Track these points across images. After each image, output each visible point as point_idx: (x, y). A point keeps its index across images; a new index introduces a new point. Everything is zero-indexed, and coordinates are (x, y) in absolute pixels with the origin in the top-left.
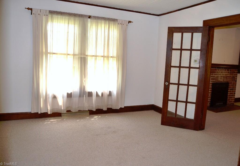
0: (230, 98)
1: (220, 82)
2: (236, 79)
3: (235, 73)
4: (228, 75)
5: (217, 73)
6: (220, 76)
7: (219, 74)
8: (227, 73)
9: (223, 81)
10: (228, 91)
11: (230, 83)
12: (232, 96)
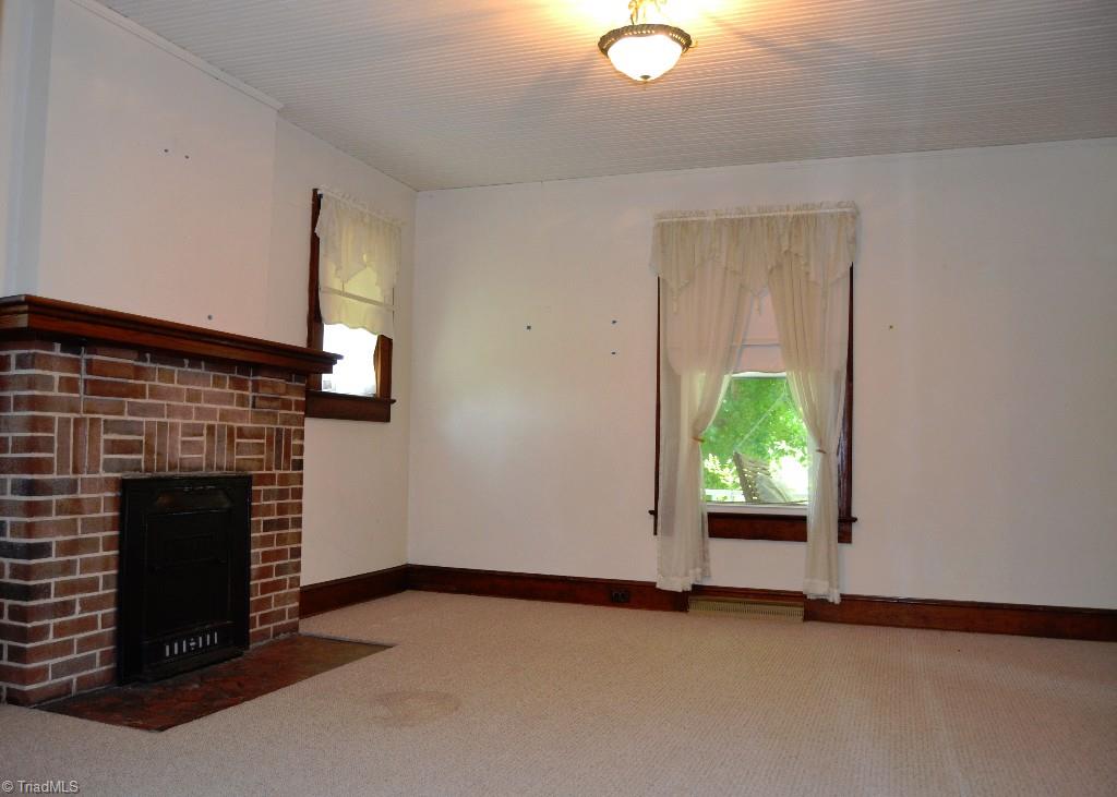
0: (266, 588)
1: (182, 469)
2: (301, 449)
3: (286, 405)
4: (241, 416)
5: (151, 396)
6: (179, 421)
7: (172, 412)
8: (230, 403)
9: (209, 466)
10: (246, 543)
11: (263, 480)
12: (281, 570)
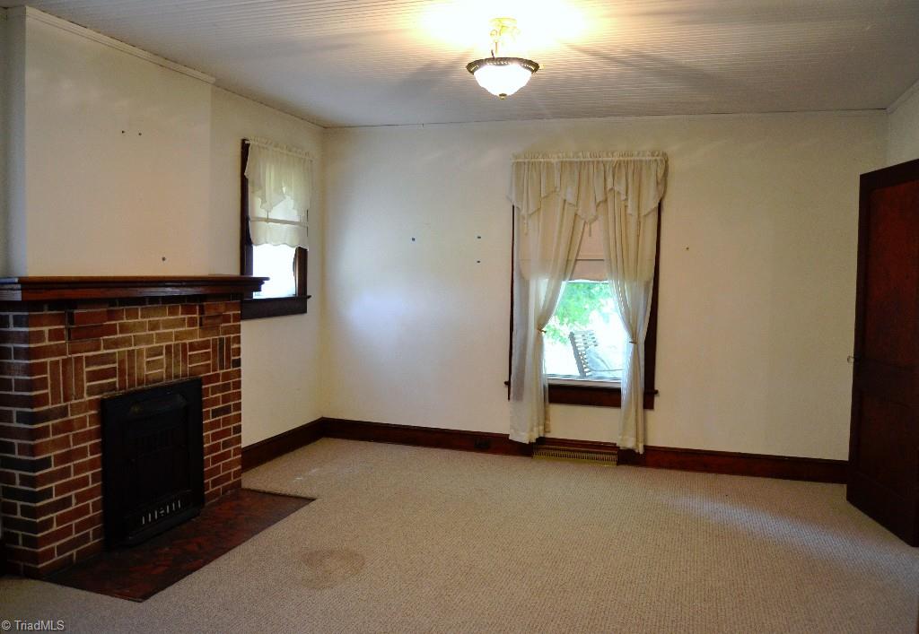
0: (216, 460)
1: (148, 382)
2: (238, 351)
3: (227, 319)
4: (191, 334)
5: (121, 332)
6: (144, 347)
7: (138, 340)
8: (183, 325)
9: (169, 377)
10: (200, 428)
11: (210, 379)
12: (226, 444)
